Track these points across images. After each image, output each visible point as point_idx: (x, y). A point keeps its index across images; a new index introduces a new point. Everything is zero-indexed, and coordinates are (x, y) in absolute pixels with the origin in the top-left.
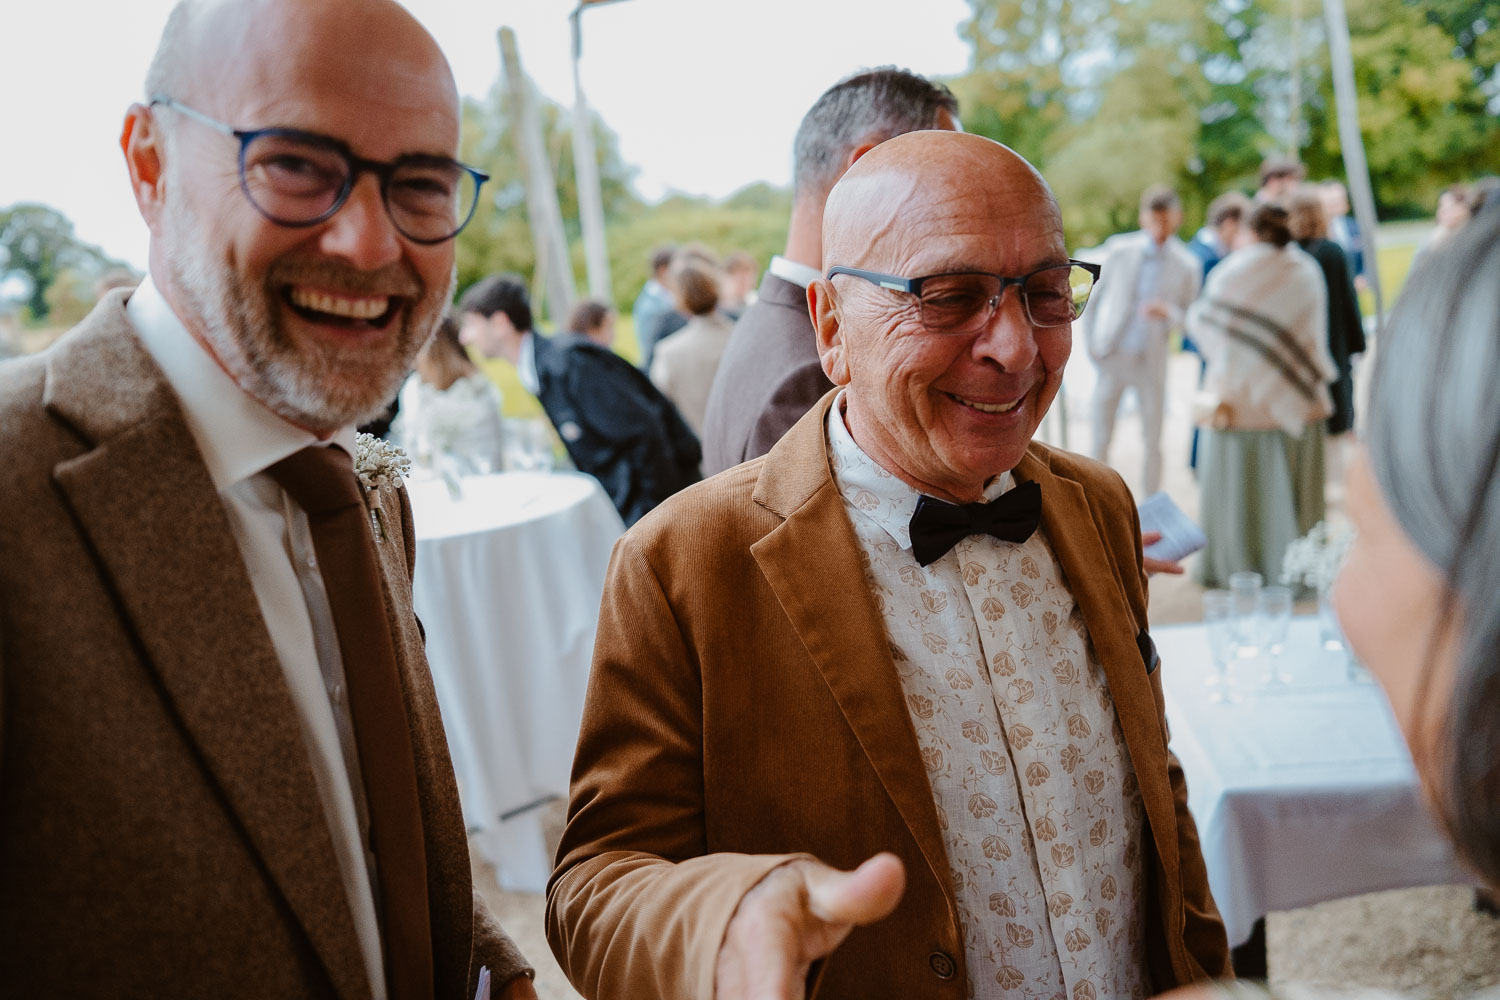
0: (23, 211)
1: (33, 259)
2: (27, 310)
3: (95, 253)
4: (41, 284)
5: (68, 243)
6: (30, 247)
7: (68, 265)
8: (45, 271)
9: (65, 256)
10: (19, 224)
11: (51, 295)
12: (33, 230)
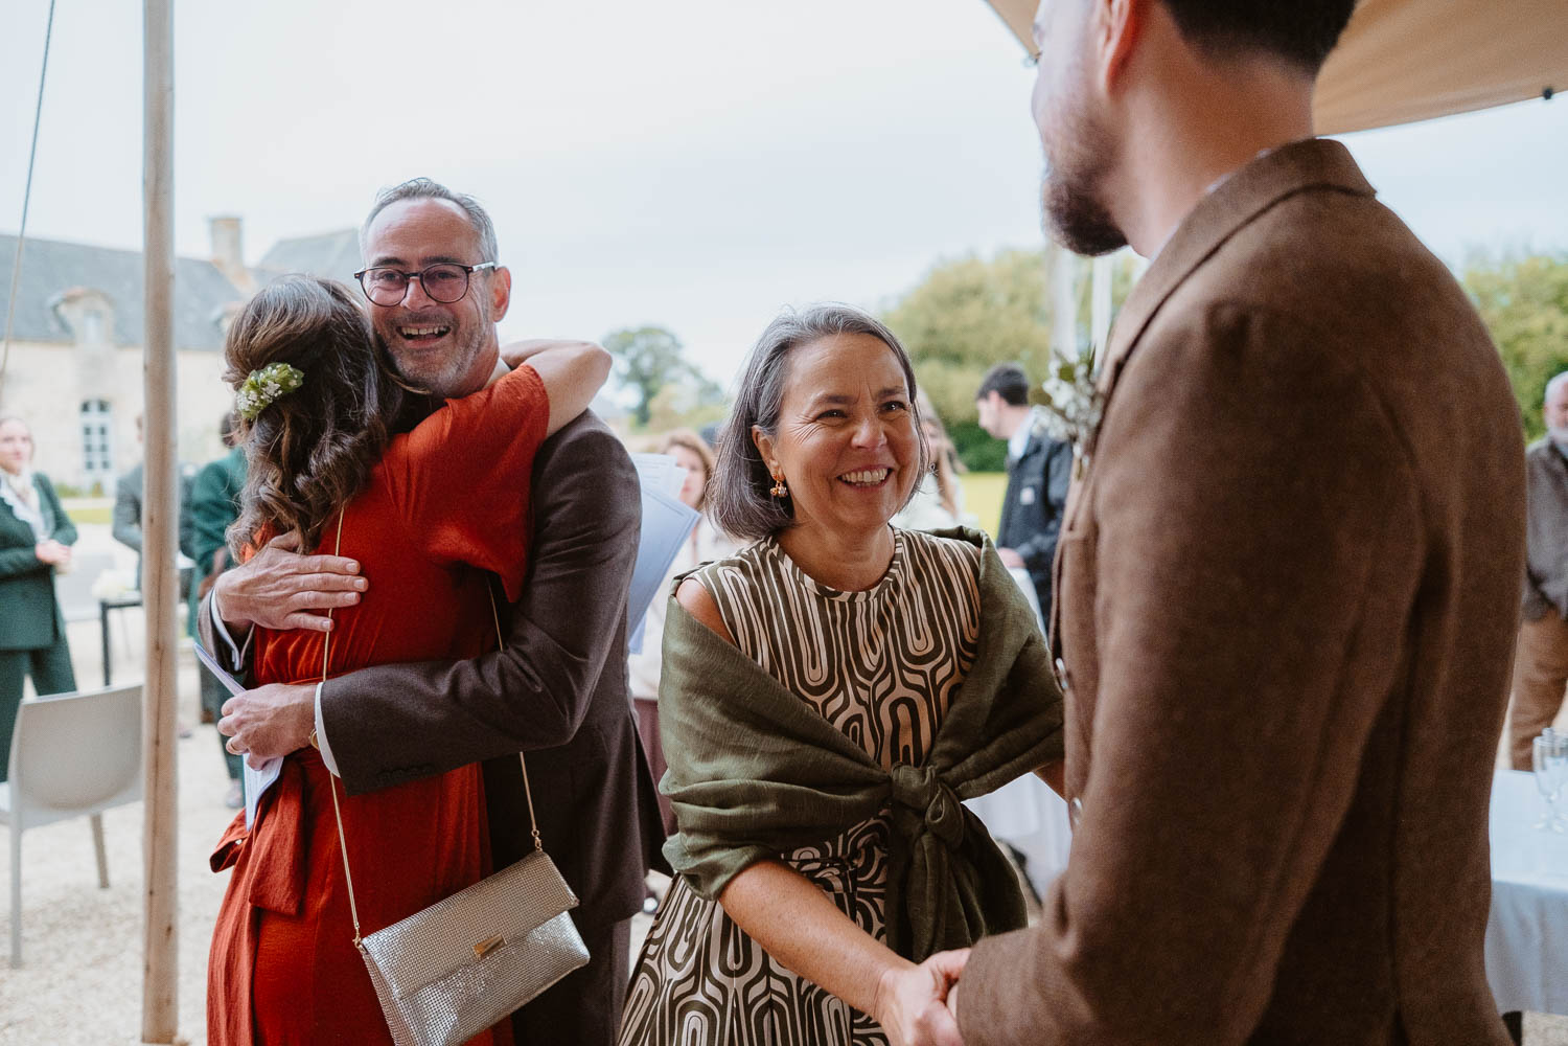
0: (646, 332)
1: (646, 373)
2: (633, 418)
3: (695, 372)
4: (649, 394)
5: (675, 362)
6: (646, 362)
7: (674, 381)
8: (653, 385)
9: (672, 372)
10: (642, 343)
11: (655, 405)
12: (651, 349)
